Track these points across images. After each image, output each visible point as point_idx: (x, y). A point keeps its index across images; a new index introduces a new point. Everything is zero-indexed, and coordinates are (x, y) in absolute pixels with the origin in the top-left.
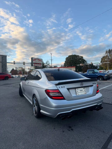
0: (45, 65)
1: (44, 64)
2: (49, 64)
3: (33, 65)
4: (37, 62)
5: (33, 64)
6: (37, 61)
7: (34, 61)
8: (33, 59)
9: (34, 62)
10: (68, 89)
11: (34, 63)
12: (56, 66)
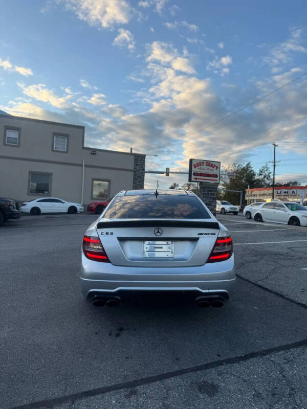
0: (257, 177)
1: (254, 175)
2: (268, 177)
3: (193, 180)
4: (205, 169)
5: (193, 177)
6: (204, 167)
7: (195, 167)
8: (194, 163)
9: (194, 170)
10: (122, 240)
11: (194, 174)
12: (296, 183)
